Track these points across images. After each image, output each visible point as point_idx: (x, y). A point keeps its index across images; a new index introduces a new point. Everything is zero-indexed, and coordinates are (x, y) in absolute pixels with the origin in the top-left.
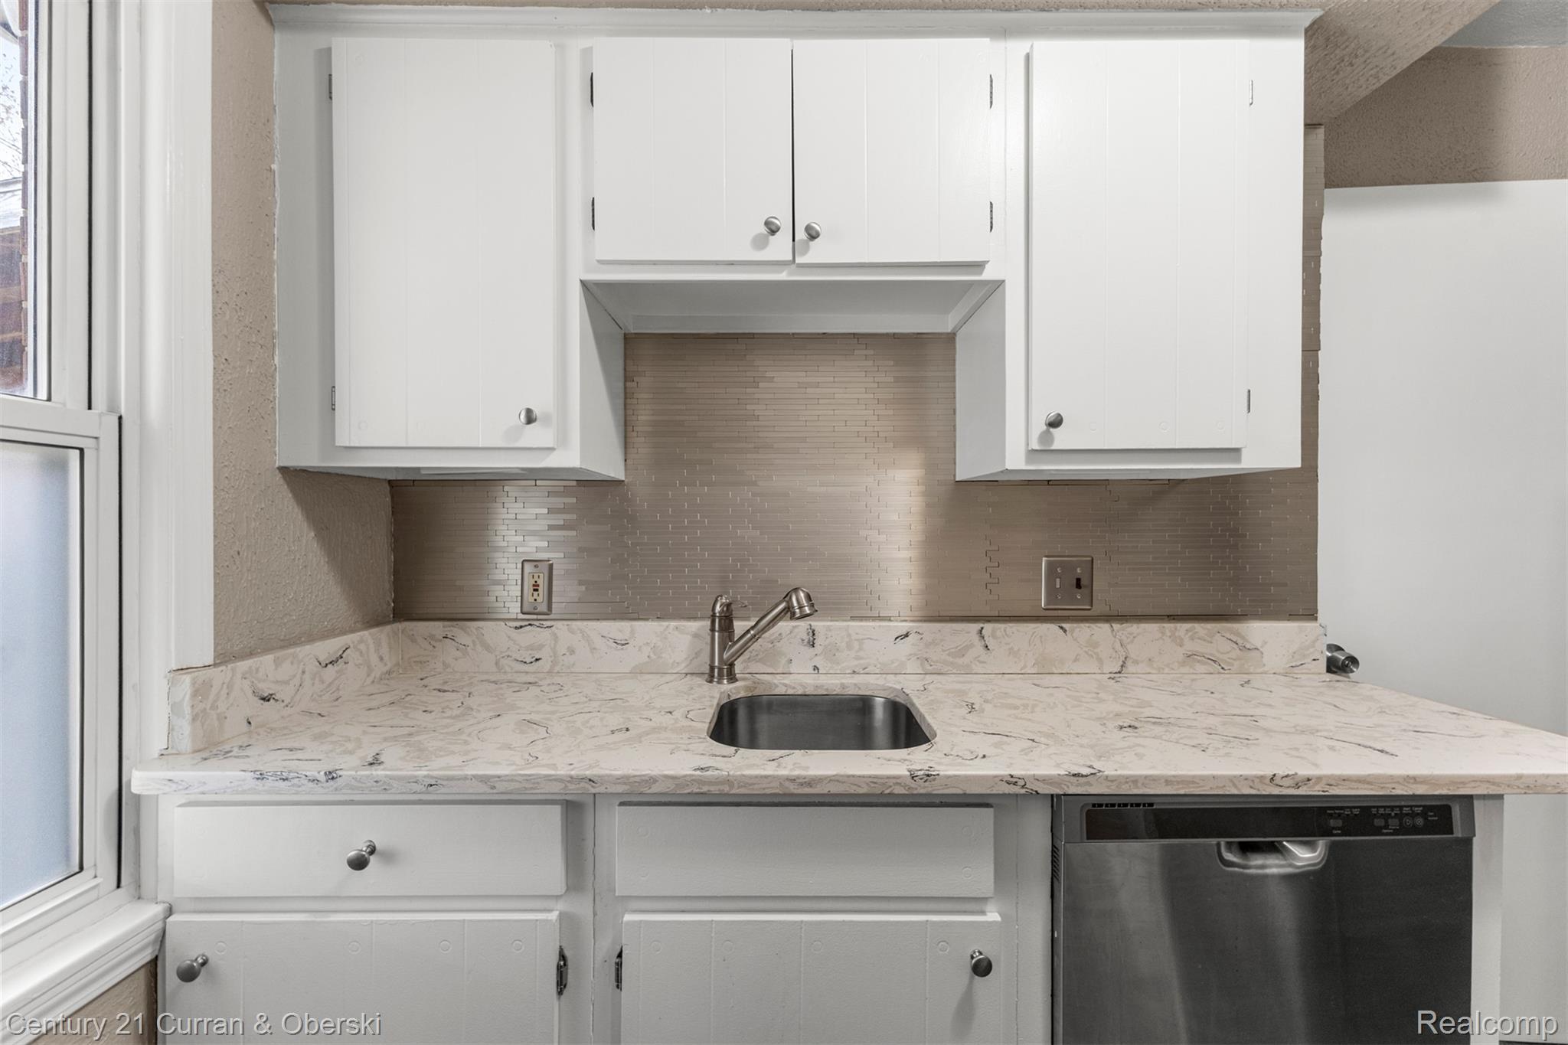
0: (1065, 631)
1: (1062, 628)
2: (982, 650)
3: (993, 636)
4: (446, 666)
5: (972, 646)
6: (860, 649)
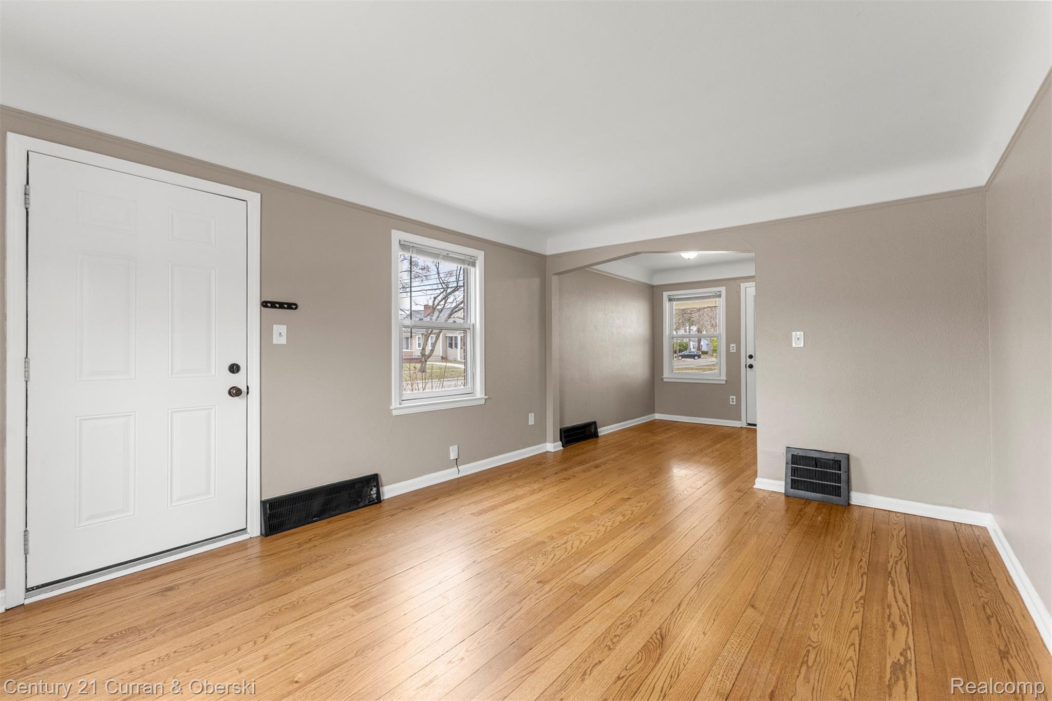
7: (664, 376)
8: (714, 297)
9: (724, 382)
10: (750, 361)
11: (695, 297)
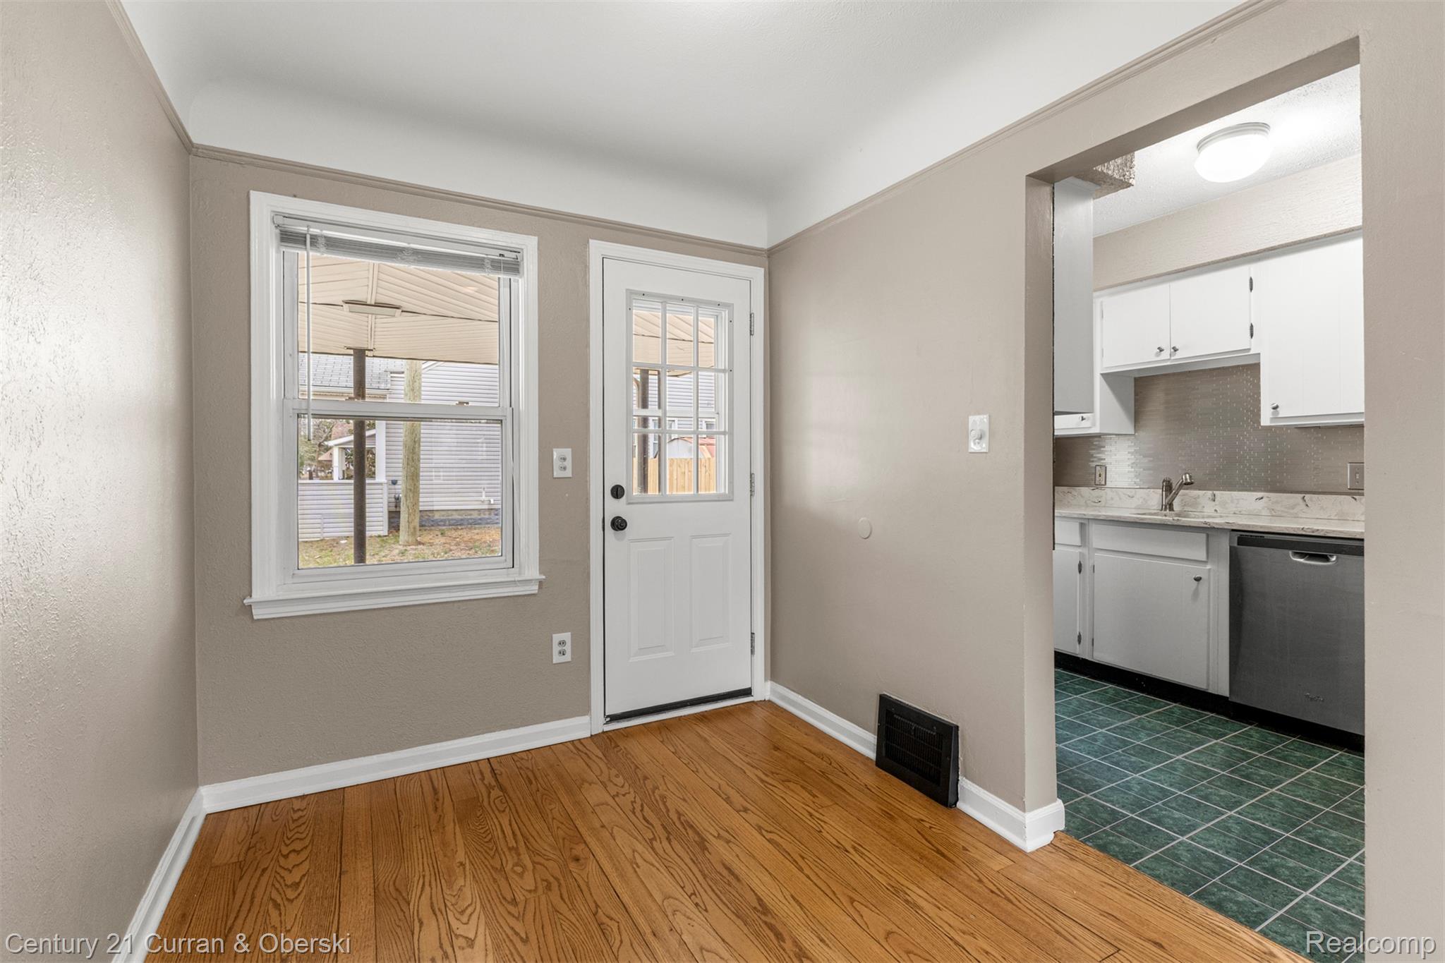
0: (1355, 499)
1: (1353, 498)
2: (1305, 507)
3: (1311, 500)
4: (1069, 502)
5: (1298, 504)
6: (1237, 504)
7: (257, 595)
8: (497, 265)
9: (534, 589)
10: (616, 508)
11: (416, 252)
